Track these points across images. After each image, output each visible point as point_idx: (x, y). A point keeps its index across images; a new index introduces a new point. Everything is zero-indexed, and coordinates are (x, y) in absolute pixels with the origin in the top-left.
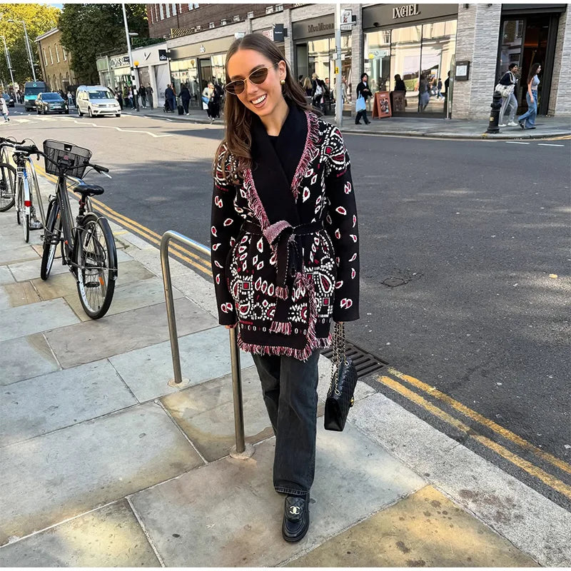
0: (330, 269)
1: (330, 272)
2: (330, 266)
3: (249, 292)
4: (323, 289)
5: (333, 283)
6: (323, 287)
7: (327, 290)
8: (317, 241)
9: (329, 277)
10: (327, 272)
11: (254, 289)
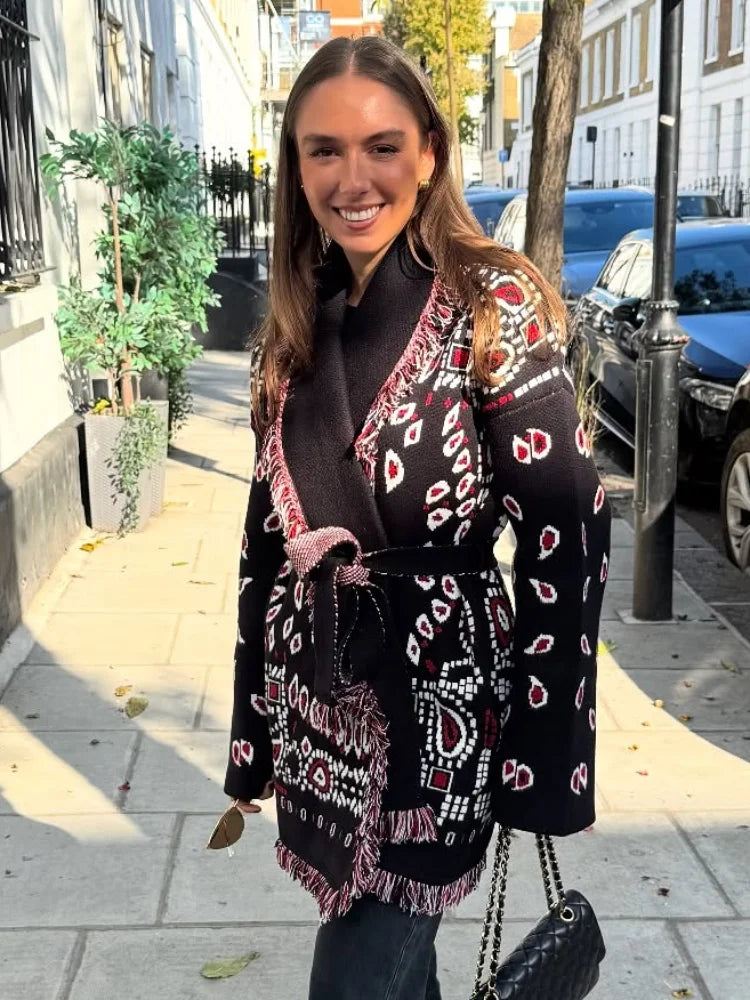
0: (469, 697)
1: (465, 703)
2: (469, 688)
3: (278, 709)
4: (439, 744)
5: (470, 735)
6: (439, 736)
7: (449, 748)
8: (442, 611)
9: (463, 716)
10: (459, 703)
11: (288, 704)
